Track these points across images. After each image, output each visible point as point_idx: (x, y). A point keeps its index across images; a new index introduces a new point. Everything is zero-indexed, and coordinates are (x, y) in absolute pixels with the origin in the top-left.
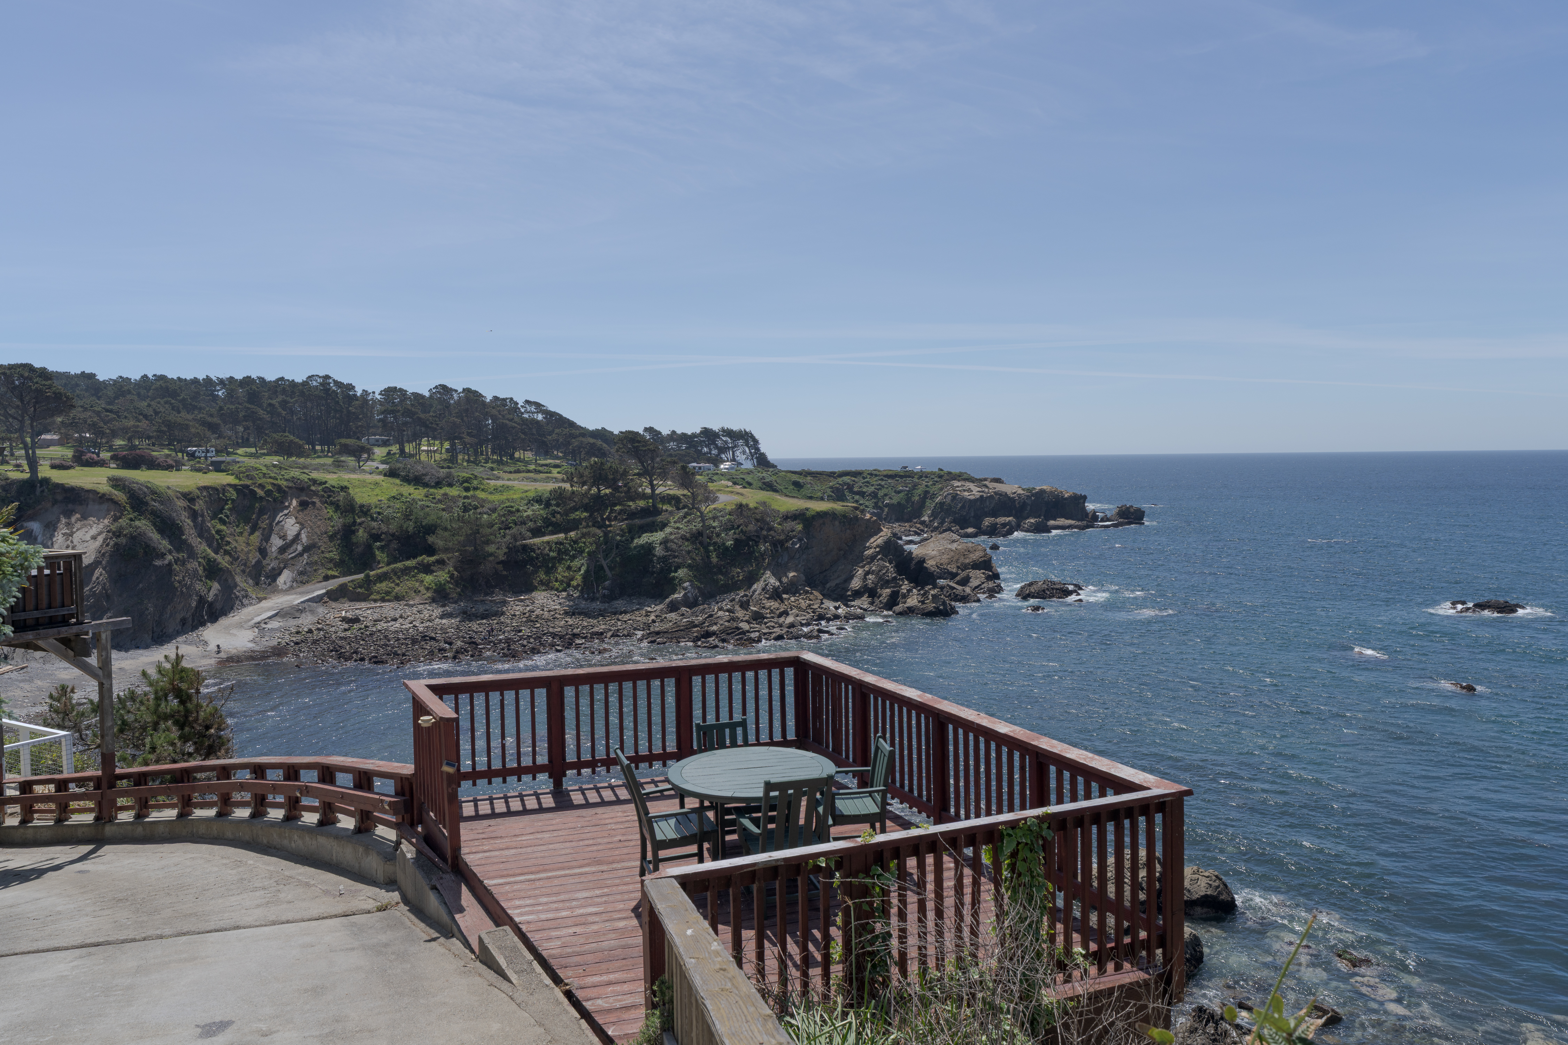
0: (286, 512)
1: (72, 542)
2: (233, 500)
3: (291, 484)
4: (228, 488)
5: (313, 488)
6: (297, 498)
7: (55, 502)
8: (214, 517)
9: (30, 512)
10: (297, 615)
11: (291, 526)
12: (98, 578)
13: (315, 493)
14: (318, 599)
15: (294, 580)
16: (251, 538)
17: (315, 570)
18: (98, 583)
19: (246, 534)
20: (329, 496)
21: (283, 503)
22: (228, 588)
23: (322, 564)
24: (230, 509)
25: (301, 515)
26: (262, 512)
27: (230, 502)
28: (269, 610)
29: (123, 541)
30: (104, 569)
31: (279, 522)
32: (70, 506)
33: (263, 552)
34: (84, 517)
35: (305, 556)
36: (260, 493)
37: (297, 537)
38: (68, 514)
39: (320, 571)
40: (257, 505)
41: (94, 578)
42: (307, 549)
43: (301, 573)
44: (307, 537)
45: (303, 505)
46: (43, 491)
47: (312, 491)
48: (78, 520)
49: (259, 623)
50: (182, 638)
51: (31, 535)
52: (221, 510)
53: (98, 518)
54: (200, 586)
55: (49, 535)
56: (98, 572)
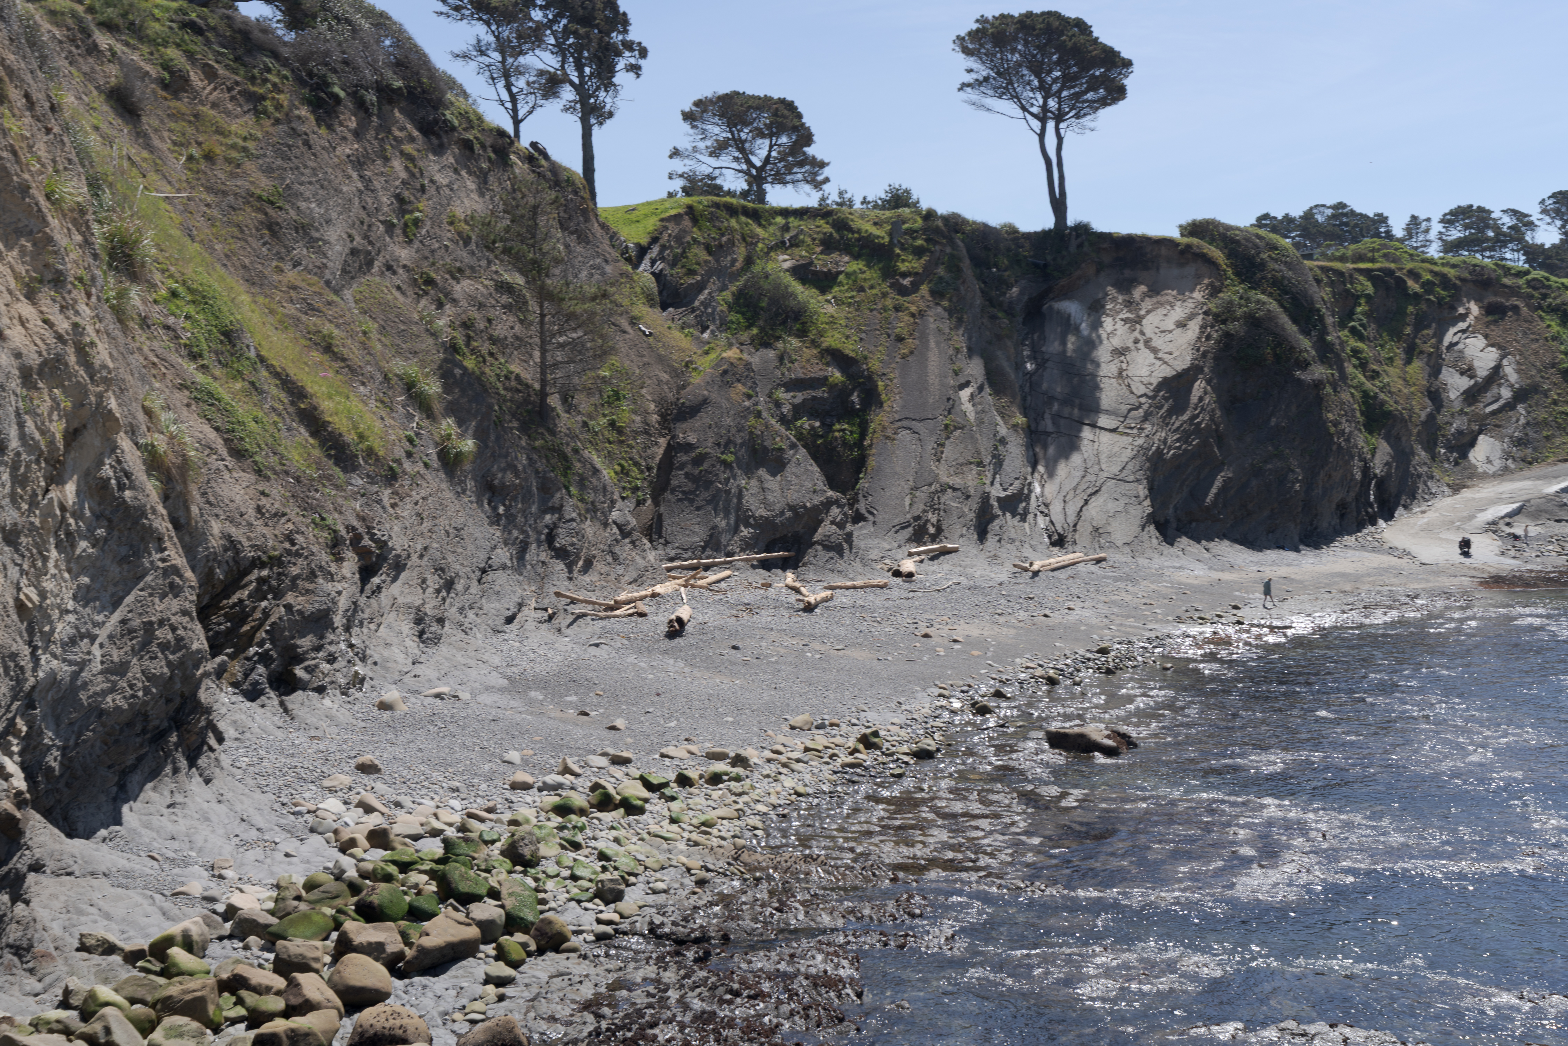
0: (1462, 325)
1: (1142, 333)
2: (1368, 296)
3: (1466, 275)
4: (1356, 275)
5: (1506, 281)
6: (1478, 300)
7: (1100, 268)
8: (1342, 325)
9: (1063, 282)
11: (1480, 353)
12: (1201, 399)
13: (1513, 291)
15: (1508, 456)
16: (1410, 369)
17: (1547, 438)
18: (1203, 409)
19: (1398, 362)
20: (1544, 297)
21: (1454, 308)
22: (1402, 456)
24: (1365, 313)
25: (1495, 332)
26: (1420, 323)
27: (1363, 301)
28: (1497, 501)
29: (1233, 327)
30: (1209, 382)
31: (1452, 345)
32: (1127, 273)
33: (1435, 396)
34: (1154, 290)
35: (1521, 408)
36: (1413, 286)
37: (1497, 369)
38: (1125, 286)
40: (1411, 309)
41: (1194, 397)
42: (1520, 395)
43: (1519, 443)
44: (1518, 371)
45: (1494, 312)
46: (1080, 246)
47: (1505, 286)
48: (1145, 295)
49: (1494, 523)
50: (1349, 540)
51: (1068, 326)
52: (1350, 315)
53: (1183, 290)
54: (1361, 440)
55: (1097, 325)
56: (1199, 387)
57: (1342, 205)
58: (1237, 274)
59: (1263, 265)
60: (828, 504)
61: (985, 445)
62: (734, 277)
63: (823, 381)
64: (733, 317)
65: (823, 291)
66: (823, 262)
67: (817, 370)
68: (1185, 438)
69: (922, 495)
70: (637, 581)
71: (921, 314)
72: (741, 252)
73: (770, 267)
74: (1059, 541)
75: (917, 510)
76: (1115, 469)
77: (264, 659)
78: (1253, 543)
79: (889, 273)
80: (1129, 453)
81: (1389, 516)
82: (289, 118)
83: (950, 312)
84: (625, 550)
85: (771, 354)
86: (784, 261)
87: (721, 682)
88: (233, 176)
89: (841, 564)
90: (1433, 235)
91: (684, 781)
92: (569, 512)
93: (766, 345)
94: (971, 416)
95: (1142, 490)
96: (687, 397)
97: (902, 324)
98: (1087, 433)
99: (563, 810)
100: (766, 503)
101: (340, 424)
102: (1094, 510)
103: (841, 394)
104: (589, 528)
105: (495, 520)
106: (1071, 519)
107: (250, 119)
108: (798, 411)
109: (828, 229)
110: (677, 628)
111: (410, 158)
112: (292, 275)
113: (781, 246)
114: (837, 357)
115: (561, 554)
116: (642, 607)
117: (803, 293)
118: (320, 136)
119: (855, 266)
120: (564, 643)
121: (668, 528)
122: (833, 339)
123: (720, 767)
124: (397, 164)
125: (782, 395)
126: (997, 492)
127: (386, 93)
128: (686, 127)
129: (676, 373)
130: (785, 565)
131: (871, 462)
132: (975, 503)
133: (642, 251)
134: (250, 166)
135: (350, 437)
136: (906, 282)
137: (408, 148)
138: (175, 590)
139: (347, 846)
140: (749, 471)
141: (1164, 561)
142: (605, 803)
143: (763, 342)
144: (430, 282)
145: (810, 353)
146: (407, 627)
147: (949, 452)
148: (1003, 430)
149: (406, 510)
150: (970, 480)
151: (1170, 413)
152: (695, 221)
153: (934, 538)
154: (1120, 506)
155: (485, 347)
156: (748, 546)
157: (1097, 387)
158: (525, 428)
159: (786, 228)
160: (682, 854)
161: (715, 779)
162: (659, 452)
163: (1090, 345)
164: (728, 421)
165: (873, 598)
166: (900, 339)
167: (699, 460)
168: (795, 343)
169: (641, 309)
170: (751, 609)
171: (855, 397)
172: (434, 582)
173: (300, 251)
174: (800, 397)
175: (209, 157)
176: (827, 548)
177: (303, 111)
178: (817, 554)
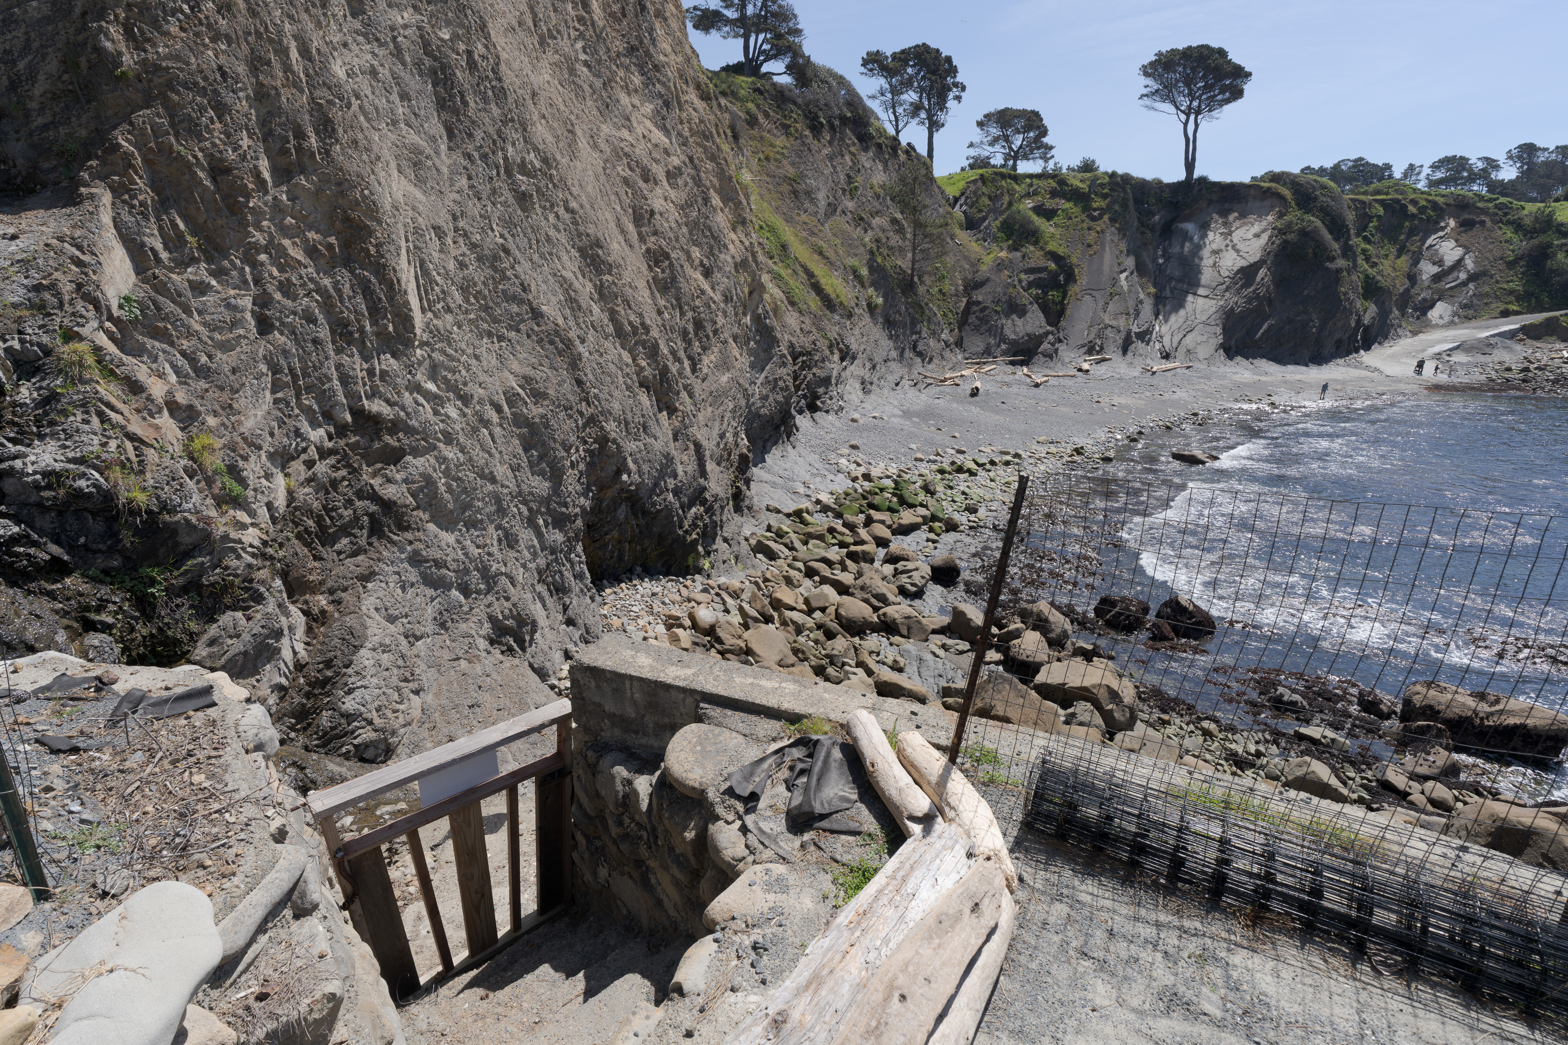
0: (1441, 234)
1: (1231, 241)
2: (1379, 217)
3: (1451, 201)
4: (1373, 203)
5: (1480, 205)
6: (1456, 218)
7: (1210, 202)
8: (1358, 235)
9: (1187, 212)
10: (1488, 350)
11: (1450, 251)
12: (1262, 279)
13: (1484, 211)
14: (1511, 335)
15: (1455, 314)
16: (1398, 261)
17: (1488, 304)
18: (1263, 285)
19: (1392, 257)
20: (1506, 214)
21: (1437, 223)
22: (1384, 314)
23: (1497, 297)
24: (1375, 227)
25: (1464, 238)
26: (1412, 232)
27: (1375, 219)
29: (1290, 237)
30: (1269, 269)
31: (1431, 246)
32: (1227, 205)
33: (1412, 278)
34: (1243, 215)
35: (1471, 286)
36: (1412, 209)
37: (1460, 261)
38: (1224, 214)
39: (1493, 306)
40: (1407, 224)
41: (1258, 278)
42: (1473, 278)
43: (1464, 307)
44: (1475, 262)
45: (1466, 225)
46: (1199, 190)
47: (1477, 208)
48: (1236, 218)
50: (1340, 361)
51: (1186, 237)
52: (1365, 228)
53: (1260, 216)
54: (1359, 304)
55: (1204, 236)
56: (1262, 272)
57: (1361, 159)
58: (1297, 204)
59: (1316, 199)
60: (1047, 333)
61: (1131, 303)
62: (1002, 213)
63: (1045, 269)
64: (1000, 235)
65: (1049, 220)
66: (1050, 204)
67: (1042, 263)
68: (1249, 301)
69: (1094, 330)
70: (952, 369)
71: (1103, 231)
72: (1006, 199)
73: (1021, 207)
74: (1166, 356)
75: (1091, 338)
76: (1204, 318)
77: (804, 396)
78: (1280, 360)
79: (1087, 209)
80: (1214, 309)
81: (1367, 347)
82: (802, 136)
83: (1119, 230)
84: (947, 354)
85: (1018, 254)
86: (1029, 203)
87: (999, 418)
88: (778, 167)
89: (1052, 364)
90: (1422, 176)
91: (993, 463)
92: (924, 335)
93: (1016, 250)
94: (1126, 288)
95: (1219, 330)
96: (979, 277)
97: (1091, 237)
98: (1190, 298)
99: (942, 472)
100: (1015, 332)
101: (829, 290)
102: (1189, 341)
103: (1054, 276)
104: (932, 342)
105: (890, 337)
106: (1175, 345)
107: (783, 138)
108: (1030, 285)
109: (1054, 184)
110: (975, 393)
111: (853, 154)
112: (804, 217)
113: (1028, 195)
114: (1054, 256)
115: (920, 354)
116: (957, 381)
117: (1038, 221)
118: (815, 145)
119: (1068, 205)
120: (924, 397)
121: (966, 343)
122: (1052, 246)
123: (1009, 458)
124: (847, 158)
125: (1023, 276)
126: (1135, 329)
127: (843, 119)
128: (978, 130)
129: (973, 265)
130: (1022, 363)
131: (1068, 312)
132: (1123, 335)
133: (956, 200)
134: (785, 162)
135: (833, 296)
136: (1096, 214)
137: (852, 149)
138: (784, 364)
139: (854, 479)
140: (1007, 316)
141: (1227, 369)
142: (960, 470)
143: (1014, 248)
144: (861, 219)
145: (1040, 253)
146: (858, 386)
147: (1111, 307)
148: (1142, 296)
149: (856, 331)
150: (1121, 322)
151: (1242, 287)
152: (984, 183)
153: (1098, 353)
154: (1204, 338)
155: (885, 251)
156: (1004, 353)
157: (1200, 272)
158: (903, 293)
159: (1031, 185)
160: (999, 496)
161: (1007, 463)
162: (963, 305)
163: (1199, 247)
164: (999, 289)
165: (1068, 382)
166: (1089, 246)
167: (983, 310)
168: (1032, 248)
169: (958, 231)
170: (1008, 384)
171: (1061, 278)
172: (868, 365)
173: (807, 205)
174: (1032, 277)
175: (767, 158)
176: (1045, 356)
177: (807, 132)
178: (1039, 359)
